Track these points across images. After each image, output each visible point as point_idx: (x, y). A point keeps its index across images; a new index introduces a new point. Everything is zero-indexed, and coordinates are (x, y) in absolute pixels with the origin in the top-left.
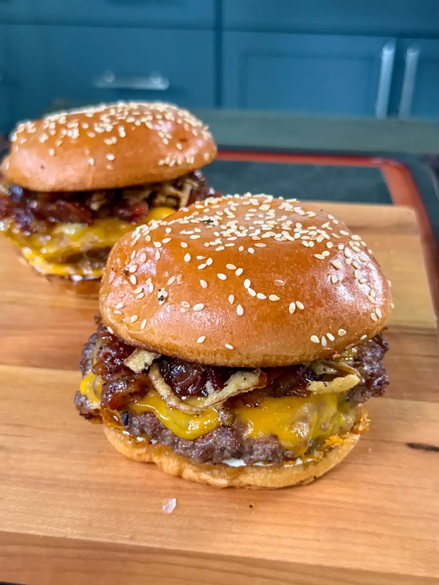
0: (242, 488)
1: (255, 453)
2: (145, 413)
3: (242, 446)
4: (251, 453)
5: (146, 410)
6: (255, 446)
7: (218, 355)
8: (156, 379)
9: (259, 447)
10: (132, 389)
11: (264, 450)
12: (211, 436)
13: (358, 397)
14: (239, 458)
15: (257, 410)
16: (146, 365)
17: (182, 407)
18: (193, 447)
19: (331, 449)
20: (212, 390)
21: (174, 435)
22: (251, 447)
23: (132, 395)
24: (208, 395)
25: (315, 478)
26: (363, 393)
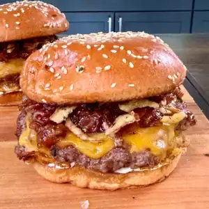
0: (125, 188)
1: (138, 161)
2: (67, 146)
3: (130, 157)
4: (135, 161)
5: (68, 144)
6: (138, 157)
7: (124, 93)
8: (71, 126)
9: (140, 157)
10: (58, 132)
11: (143, 158)
12: (110, 154)
13: (183, 127)
14: (128, 167)
15: (135, 135)
16: (64, 118)
17: (90, 139)
18: (100, 163)
19: (174, 157)
20: (107, 127)
21: (87, 157)
22: (135, 158)
23: (58, 136)
24: (104, 130)
25: (166, 177)
26: (185, 124)
